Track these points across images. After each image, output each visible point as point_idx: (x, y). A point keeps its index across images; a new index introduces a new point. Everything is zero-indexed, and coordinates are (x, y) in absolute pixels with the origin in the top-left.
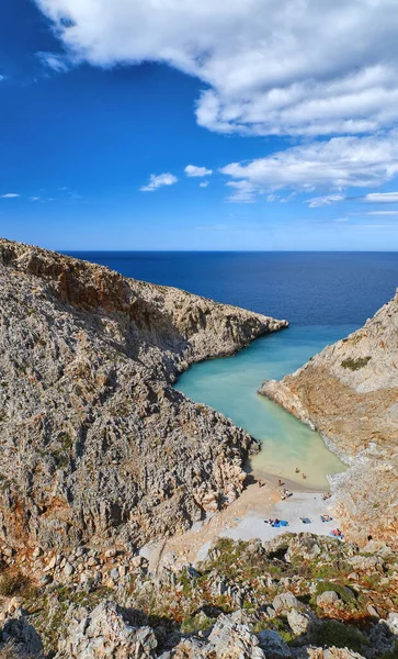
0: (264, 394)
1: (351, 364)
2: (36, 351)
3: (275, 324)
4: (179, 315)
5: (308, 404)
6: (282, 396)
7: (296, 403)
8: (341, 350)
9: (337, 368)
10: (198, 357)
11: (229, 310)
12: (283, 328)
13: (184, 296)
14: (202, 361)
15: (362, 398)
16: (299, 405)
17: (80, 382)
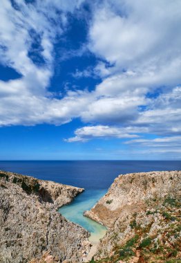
0: (85, 216)
1: (108, 202)
2: (28, 210)
3: (81, 190)
4: (53, 190)
5: (100, 217)
6: (91, 216)
7: (96, 217)
8: (106, 199)
9: (105, 204)
10: (60, 206)
11: (68, 187)
12: (83, 191)
13: (54, 184)
14: (61, 207)
15: (113, 212)
16: (97, 218)
17: (43, 220)
